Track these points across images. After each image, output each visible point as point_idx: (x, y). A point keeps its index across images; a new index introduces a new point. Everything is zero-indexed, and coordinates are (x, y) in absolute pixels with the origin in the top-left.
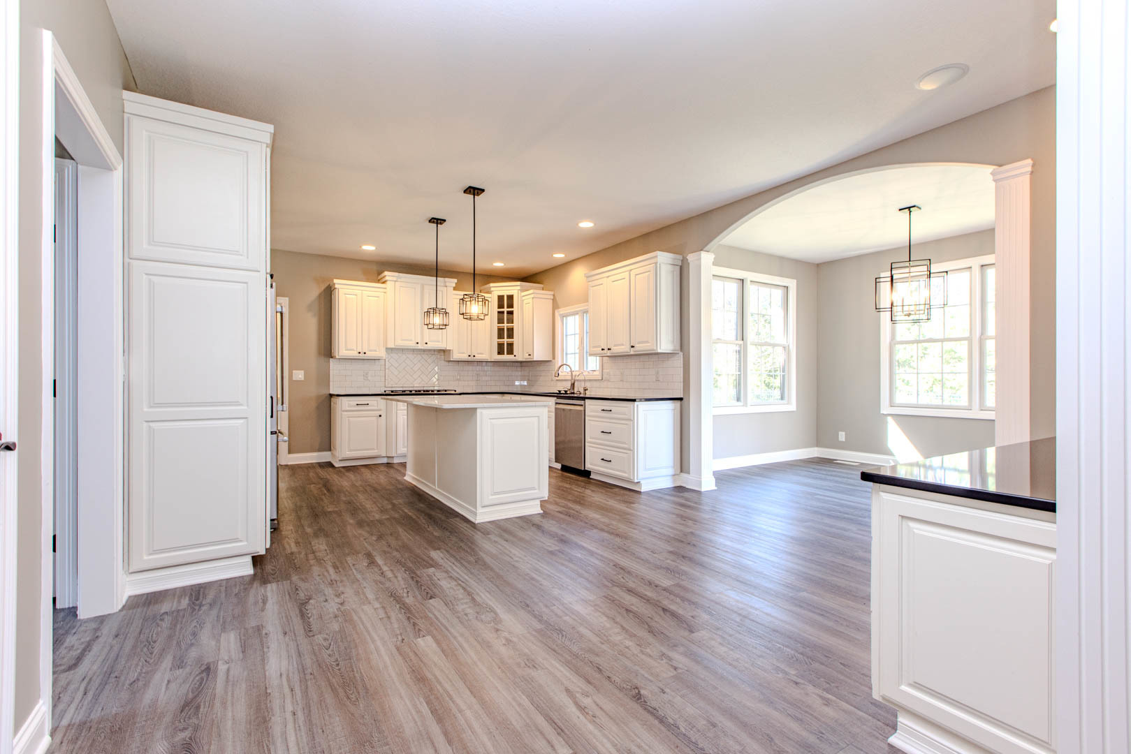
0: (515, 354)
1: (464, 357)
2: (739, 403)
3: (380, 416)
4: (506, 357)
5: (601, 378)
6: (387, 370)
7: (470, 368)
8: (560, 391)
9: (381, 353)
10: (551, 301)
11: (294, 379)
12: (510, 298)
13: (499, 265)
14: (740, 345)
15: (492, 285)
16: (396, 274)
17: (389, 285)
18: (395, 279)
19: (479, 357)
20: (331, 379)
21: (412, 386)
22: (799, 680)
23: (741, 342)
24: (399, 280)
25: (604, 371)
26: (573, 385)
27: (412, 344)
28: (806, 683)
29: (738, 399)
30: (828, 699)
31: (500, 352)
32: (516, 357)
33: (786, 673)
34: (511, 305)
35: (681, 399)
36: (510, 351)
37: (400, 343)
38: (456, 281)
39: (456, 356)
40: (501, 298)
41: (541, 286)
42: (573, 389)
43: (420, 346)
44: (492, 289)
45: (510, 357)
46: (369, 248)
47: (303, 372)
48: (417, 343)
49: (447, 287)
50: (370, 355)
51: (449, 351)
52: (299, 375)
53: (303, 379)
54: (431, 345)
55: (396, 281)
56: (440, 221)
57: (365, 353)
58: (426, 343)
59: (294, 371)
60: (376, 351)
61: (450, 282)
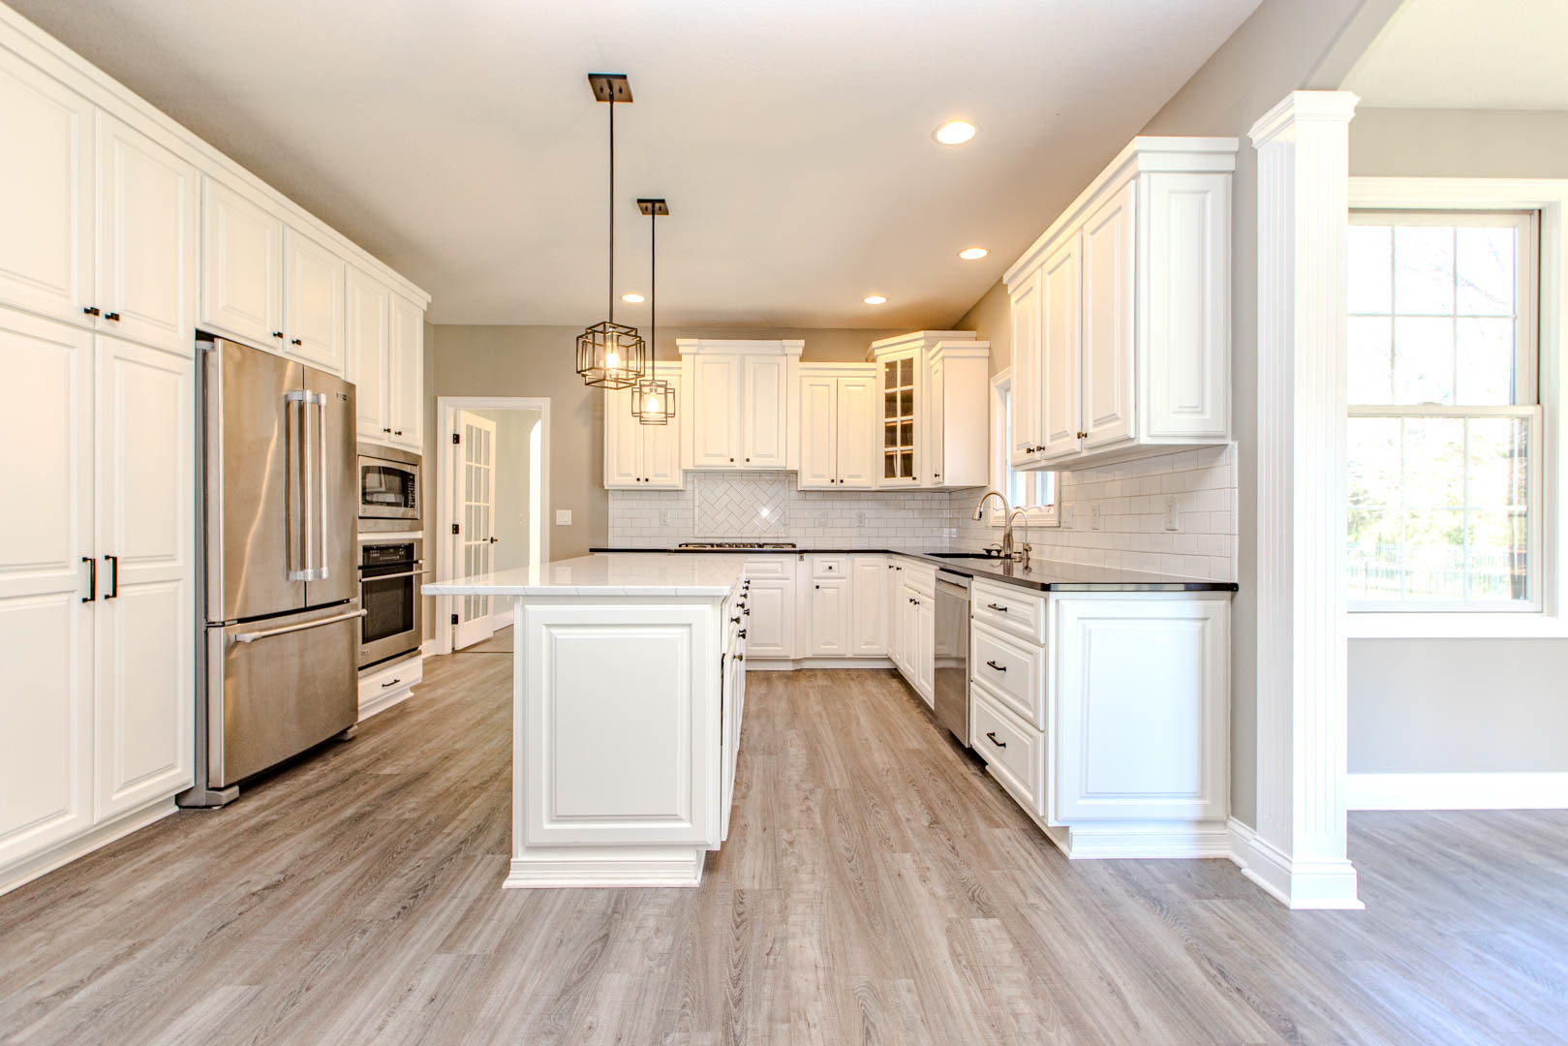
0: (914, 476)
1: (824, 483)
2: (1520, 604)
4: (900, 481)
5: (1056, 524)
6: (697, 510)
7: (838, 505)
8: (989, 551)
9: (676, 480)
10: (987, 360)
11: (558, 523)
12: (908, 364)
13: (875, 301)
14: (1524, 419)
15: (875, 344)
16: (696, 341)
17: (685, 362)
18: (694, 350)
19: (850, 483)
20: (610, 524)
23: (1531, 410)
24: (701, 352)
25: (1064, 504)
26: (1008, 537)
27: (722, 463)
29: (1519, 587)
31: (890, 472)
32: (917, 482)
34: (908, 379)
35: (1232, 587)
36: (907, 471)
37: (705, 461)
38: (802, 343)
39: (807, 481)
40: (891, 366)
41: (972, 333)
42: (1009, 545)
43: (739, 465)
44: (877, 352)
45: (907, 482)
47: (570, 512)
48: (732, 460)
49: (786, 355)
50: (656, 482)
51: (795, 473)
52: (565, 517)
53: (570, 523)
54: (757, 463)
55: (695, 354)
56: (657, 205)
57: (647, 480)
58: (748, 460)
59: (558, 512)
60: (665, 476)
61: (791, 346)
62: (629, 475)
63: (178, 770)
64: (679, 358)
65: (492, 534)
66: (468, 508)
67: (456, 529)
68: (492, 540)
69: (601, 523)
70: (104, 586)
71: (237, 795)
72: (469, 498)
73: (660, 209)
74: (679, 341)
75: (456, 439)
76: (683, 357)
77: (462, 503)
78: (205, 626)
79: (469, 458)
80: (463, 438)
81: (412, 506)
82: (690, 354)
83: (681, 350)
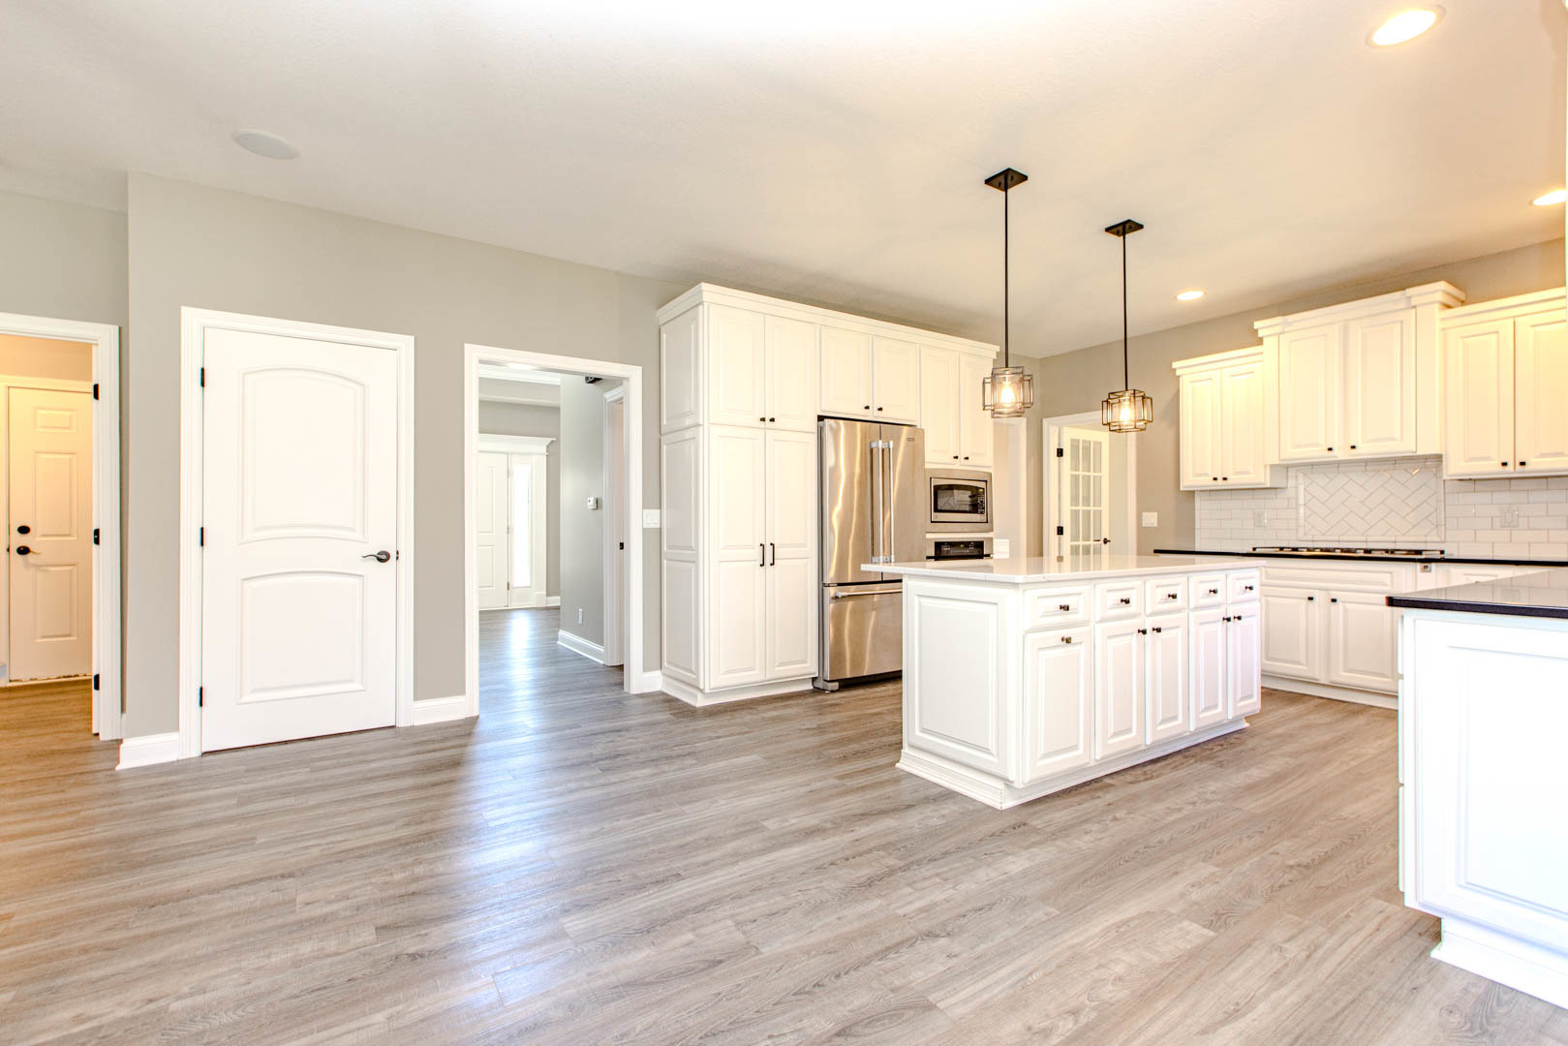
1: (1488, 468)
3: (1311, 599)
6: (1301, 509)
9: (1263, 478)
11: (1144, 525)
16: (1279, 319)
17: (1269, 344)
18: (1277, 330)
20: (1197, 526)
21: (1364, 539)
22: (152, 1006)
24: (1287, 329)
27: (1317, 453)
28: (138, 1012)
30: (82, 1023)
33: (180, 998)
37: (1292, 453)
39: (1456, 466)
43: (1341, 454)
46: (1191, 296)
47: (1156, 514)
48: (1330, 449)
49: (1415, 307)
50: (1235, 480)
51: (1439, 458)
52: (1151, 519)
53: (1156, 525)
54: (1365, 450)
55: (1279, 334)
56: (1127, 226)
57: (1225, 479)
58: (1353, 447)
59: (1144, 514)
60: (1247, 473)
61: (1419, 295)
62: (1206, 475)
63: (808, 664)
64: (1260, 341)
65: (1105, 535)
66: (1075, 514)
67: (1060, 531)
68: (1106, 541)
69: (1188, 525)
70: (769, 559)
71: (837, 688)
72: (1075, 500)
73: (1130, 227)
74: (1257, 325)
75: (1060, 453)
76: (1265, 340)
77: (1067, 508)
78: (823, 586)
79: (1075, 467)
80: (1067, 452)
81: (982, 513)
82: (1275, 334)
83: (1261, 334)
